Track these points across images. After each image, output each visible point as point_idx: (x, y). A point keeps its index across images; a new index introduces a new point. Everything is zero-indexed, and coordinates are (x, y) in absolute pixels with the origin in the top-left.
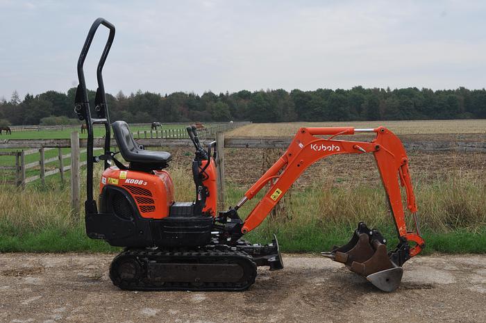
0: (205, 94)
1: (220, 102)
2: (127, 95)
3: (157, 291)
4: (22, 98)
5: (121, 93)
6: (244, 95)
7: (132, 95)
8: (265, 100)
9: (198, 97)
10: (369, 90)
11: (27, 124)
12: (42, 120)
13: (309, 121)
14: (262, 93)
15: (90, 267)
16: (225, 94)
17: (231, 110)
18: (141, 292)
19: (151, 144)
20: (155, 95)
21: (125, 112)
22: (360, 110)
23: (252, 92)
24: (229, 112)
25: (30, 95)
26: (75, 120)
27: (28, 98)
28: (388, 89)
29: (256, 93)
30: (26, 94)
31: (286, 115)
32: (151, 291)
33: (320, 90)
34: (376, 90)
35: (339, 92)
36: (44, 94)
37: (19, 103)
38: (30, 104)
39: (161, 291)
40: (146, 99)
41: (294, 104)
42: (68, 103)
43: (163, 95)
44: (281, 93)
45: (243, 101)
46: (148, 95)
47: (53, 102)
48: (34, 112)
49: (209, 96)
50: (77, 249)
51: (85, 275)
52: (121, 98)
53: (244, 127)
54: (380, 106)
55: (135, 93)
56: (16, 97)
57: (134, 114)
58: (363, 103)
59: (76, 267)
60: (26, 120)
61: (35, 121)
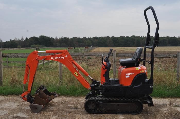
0: (84, 38)
1: (88, 40)
2: (58, 38)
3: (103, 114)
4: (25, 39)
5: (56, 37)
6: (96, 38)
7: (60, 38)
8: (103, 40)
9: (81, 39)
10: (137, 36)
11: (26, 47)
12: (31, 46)
13: (117, 47)
14: (102, 37)
15: (72, 102)
16: (90, 38)
17: (92, 43)
18: (97, 114)
19: (89, 55)
20: (67, 38)
21: (58, 43)
22: (134, 43)
23: (99, 37)
24: (91, 44)
25: (27, 38)
26: (42, 46)
27: (27, 39)
28: (143, 36)
29: (100, 38)
30: (26, 38)
31: (110, 45)
32: (101, 114)
33: (121, 37)
34: (139, 37)
35: (127, 37)
36: (32, 38)
37: (24, 40)
38: (27, 41)
39: (105, 114)
40: (64, 39)
41: (112, 41)
42: (39, 40)
43: (70, 38)
44: (108, 37)
45: (96, 40)
46: (65, 38)
47: (34, 40)
48: (28, 43)
49: (85, 38)
50: (64, 94)
51: (71, 106)
52: (56, 39)
53: (97, 48)
54: (141, 42)
55: (61, 37)
56: (23, 38)
57: (61, 44)
58: (135, 41)
59: (65, 102)
60: (26, 46)
61: (29, 46)
